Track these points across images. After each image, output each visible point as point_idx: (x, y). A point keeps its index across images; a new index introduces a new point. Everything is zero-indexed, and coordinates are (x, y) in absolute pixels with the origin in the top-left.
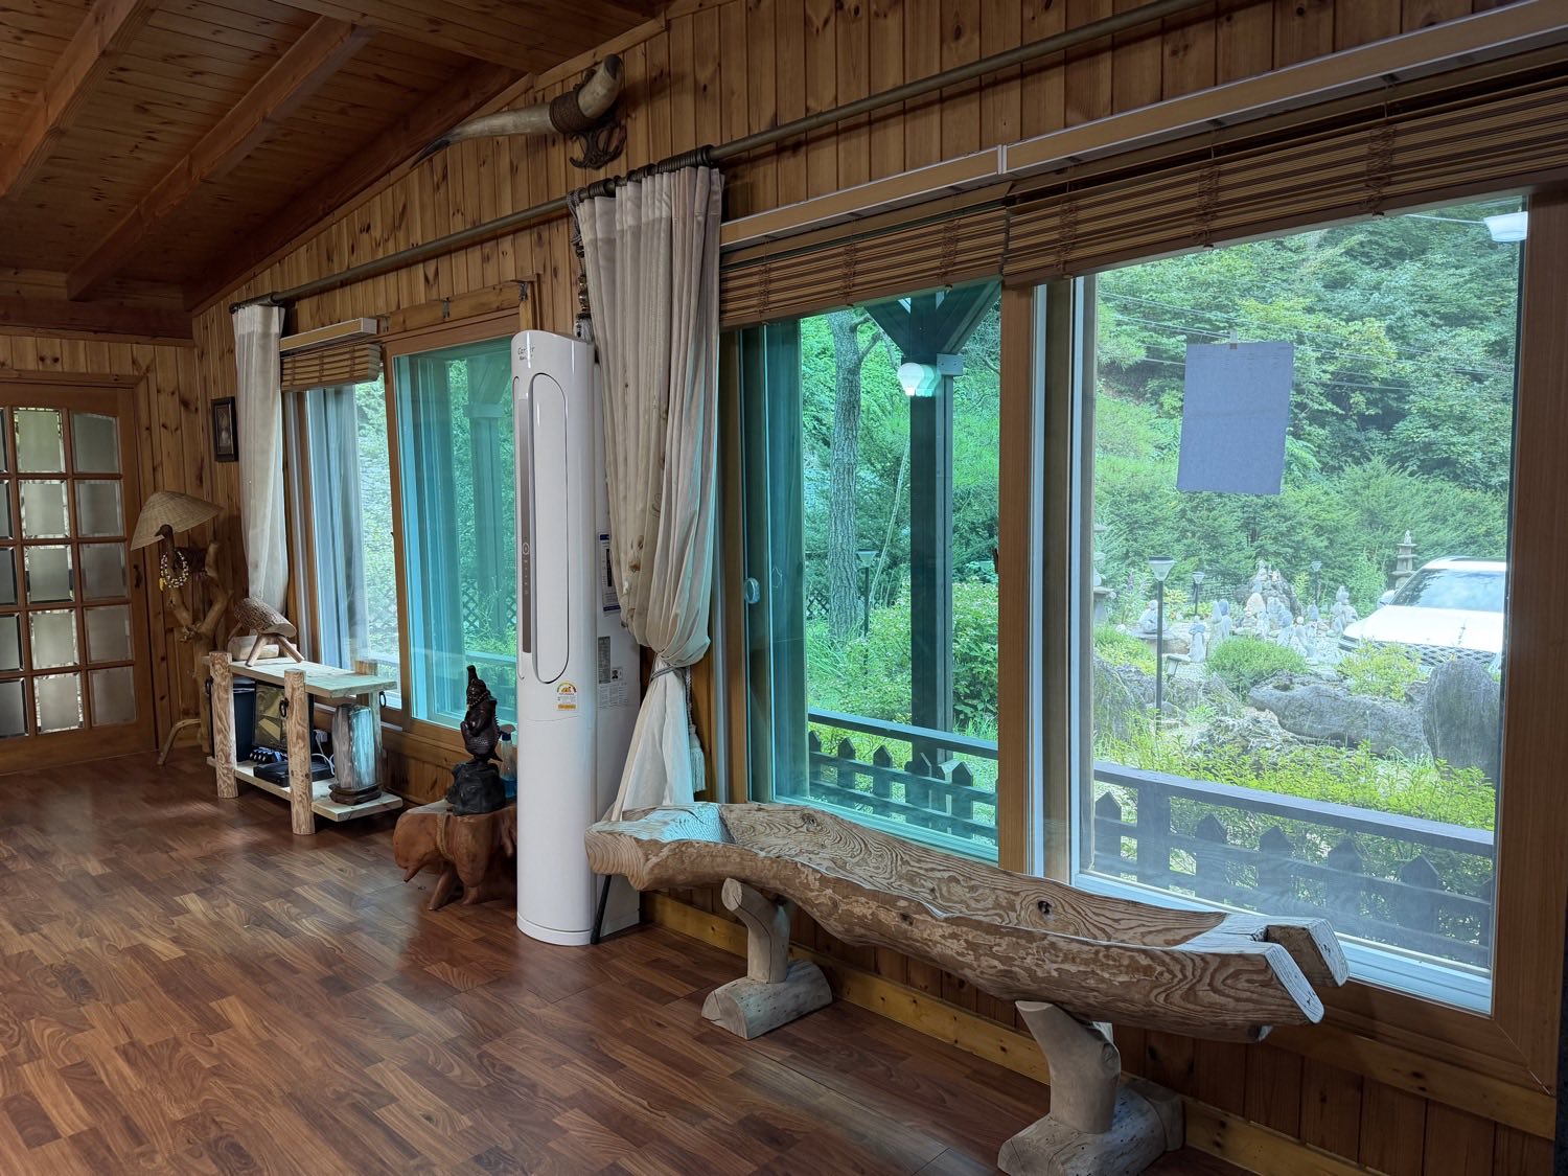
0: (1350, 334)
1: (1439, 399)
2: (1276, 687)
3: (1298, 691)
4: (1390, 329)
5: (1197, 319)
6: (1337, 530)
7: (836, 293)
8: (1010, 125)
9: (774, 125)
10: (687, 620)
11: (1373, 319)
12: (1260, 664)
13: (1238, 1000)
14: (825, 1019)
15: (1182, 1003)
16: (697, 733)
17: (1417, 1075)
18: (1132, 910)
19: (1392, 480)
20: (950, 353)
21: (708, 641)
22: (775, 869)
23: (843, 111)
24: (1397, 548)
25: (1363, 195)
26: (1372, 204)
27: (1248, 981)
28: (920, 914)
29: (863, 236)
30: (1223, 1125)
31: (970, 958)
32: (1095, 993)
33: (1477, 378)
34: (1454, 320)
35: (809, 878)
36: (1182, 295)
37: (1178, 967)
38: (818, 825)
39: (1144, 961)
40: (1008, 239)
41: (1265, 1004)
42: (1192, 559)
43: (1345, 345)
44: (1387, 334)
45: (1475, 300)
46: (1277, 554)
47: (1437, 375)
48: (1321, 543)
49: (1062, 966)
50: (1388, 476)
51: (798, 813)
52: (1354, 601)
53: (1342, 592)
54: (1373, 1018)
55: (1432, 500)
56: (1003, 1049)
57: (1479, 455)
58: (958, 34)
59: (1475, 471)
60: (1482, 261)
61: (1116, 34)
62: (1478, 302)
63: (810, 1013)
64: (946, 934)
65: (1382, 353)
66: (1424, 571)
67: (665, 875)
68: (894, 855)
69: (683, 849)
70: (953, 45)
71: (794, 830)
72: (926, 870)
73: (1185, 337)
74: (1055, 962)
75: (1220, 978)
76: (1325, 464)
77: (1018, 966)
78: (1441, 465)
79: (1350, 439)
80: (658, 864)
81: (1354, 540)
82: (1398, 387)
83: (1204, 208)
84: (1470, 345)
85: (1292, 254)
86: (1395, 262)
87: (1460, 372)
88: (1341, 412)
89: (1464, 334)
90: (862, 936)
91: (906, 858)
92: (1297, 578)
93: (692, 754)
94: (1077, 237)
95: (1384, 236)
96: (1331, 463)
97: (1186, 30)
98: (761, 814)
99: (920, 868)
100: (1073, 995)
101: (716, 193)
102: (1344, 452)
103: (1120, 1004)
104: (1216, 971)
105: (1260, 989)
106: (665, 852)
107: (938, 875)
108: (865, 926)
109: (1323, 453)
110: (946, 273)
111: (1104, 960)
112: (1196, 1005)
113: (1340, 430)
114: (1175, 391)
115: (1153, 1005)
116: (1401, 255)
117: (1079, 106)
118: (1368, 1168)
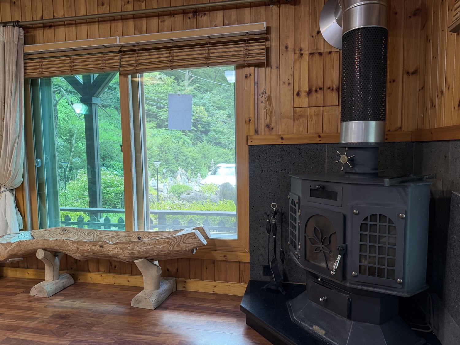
0: (197, 109)
1: (217, 127)
2: (186, 194)
3: (192, 195)
4: (206, 109)
5: (159, 102)
6: (197, 159)
7: (67, 70)
8: (120, 32)
9: (42, 18)
10: (15, 172)
11: (202, 106)
12: (182, 190)
13: (189, 244)
14: (73, 287)
15: (177, 248)
16: (19, 210)
17: (225, 256)
18: (162, 233)
19: (208, 146)
20: (96, 97)
21: (22, 179)
22: (56, 243)
23: (65, 19)
24: (210, 163)
25: (205, 62)
26: (207, 64)
27: (191, 239)
28: (106, 244)
29: (75, 55)
30: (185, 282)
31: (121, 252)
32: (156, 252)
33: (225, 123)
34: (219, 108)
35: (69, 243)
36: (154, 95)
37: (175, 239)
38: (67, 231)
39: (167, 240)
40: (121, 62)
41: (195, 243)
42: (162, 167)
43: (196, 112)
44: (205, 110)
45: (223, 104)
46: (183, 165)
47: (217, 121)
48: (193, 162)
49: (147, 247)
50: (207, 145)
51: (60, 229)
52: (202, 176)
53: (199, 174)
54: (216, 246)
55: (217, 151)
56: (128, 281)
57: (226, 141)
58: (103, 4)
59: (226, 145)
60: (224, 94)
61: (147, 14)
62: (224, 104)
63: (68, 287)
64: (114, 248)
65: (204, 115)
66: (217, 167)
67: (13, 253)
68: (94, 234)
69: (21, 243)
70: (101, 7)
71: (59, 234)
72: (105, 236)
73: (156, 107)
74: (145, 247)
75: (185, 239)
76: (193, 143)
77: (135, 250)
78: (218, 143)
79: (198, 136)
80: (10, 250)
81: (201, 161)
82: (208, 124)
83: (171, 60)
84: (223, 114)
85: (182, 87)
86: (206, 92)
87: (221, 121)
88: (196, 130)
89: (222, 112)
90: (87, 256)
91: (98, 234)
92: (188, 171)
93: (18, 217)
94: (139, 63)
95: (203, 85)
96: (194, 143)
97: (164, 17)
98: (47, 231)
99: (103, 236)
100: (149, 254)
101: (22, 36)
102: (197, 140)
103: (162, 253)
104: (184, 238)
105: (194, 240)
106: (13, 245)
107: (108, 237)
108: (89, 252)
109: (192, 140)
110: (103, 69)
111: (157, 243)
112: (180, 247)
113: (196, 134)
114: (154, 122)
115: (170, 250)
116: (207, 91)
117: (138, 30)
118: (216, 281)
